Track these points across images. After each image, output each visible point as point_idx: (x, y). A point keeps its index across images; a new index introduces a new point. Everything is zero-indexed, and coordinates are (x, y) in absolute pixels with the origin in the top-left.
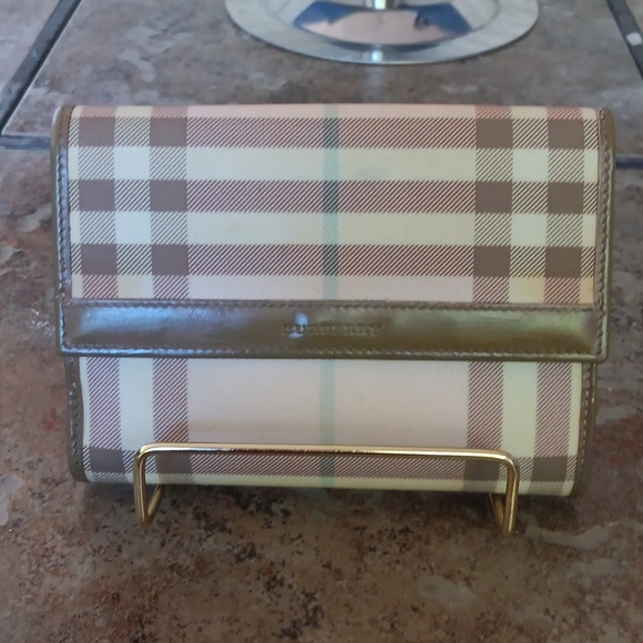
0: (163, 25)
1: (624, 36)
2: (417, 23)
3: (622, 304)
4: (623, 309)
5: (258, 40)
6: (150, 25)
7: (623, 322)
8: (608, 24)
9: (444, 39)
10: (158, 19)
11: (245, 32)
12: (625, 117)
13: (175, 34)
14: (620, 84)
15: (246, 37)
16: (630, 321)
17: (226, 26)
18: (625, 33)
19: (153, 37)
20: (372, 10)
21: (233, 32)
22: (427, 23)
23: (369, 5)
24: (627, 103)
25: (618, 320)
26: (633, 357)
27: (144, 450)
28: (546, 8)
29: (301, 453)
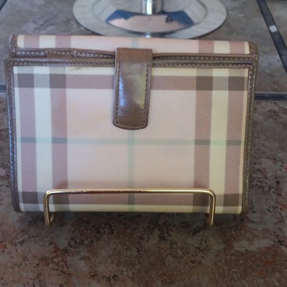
0: (41, 22)
1: (268, 28)
2: (167, 20)
3: (266, 178)
4: (267, 181)
5: (88, 30)
6: (34, 22)
7: (266, 189)
8: (260, 21)
9: (180, 30)
10: (39, 19)
11: (82, 26)
12: (268, 71)
13: (47, 26)
14: (266, 53)
15: (82, 28)
16: (270, 188)
17: (73, 22)
18: (268, 25)
19: (36, 28)
20: (145, 15)
21: (76, 26)
22: (172, 20)
23: (144, 12)
24: (269, 64)
25: (264, 187)
26: (271, 210)
27: (48, 192)
28: (230, 12)
29: (119, 192)
